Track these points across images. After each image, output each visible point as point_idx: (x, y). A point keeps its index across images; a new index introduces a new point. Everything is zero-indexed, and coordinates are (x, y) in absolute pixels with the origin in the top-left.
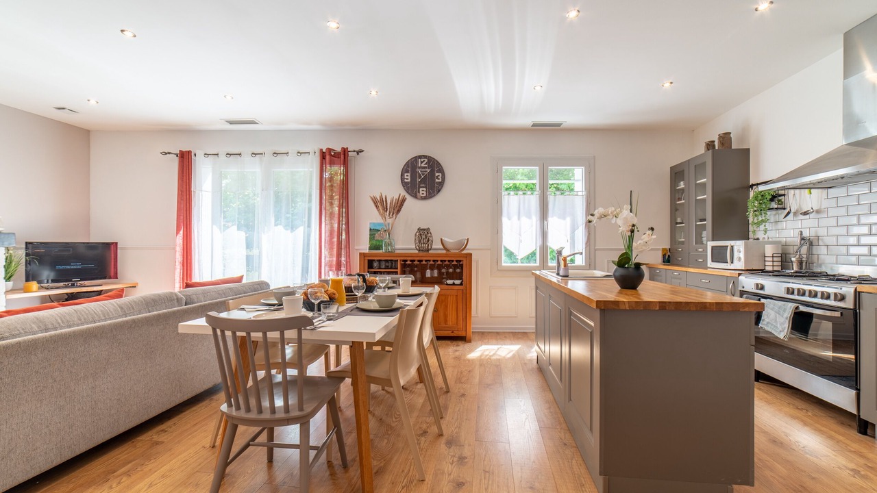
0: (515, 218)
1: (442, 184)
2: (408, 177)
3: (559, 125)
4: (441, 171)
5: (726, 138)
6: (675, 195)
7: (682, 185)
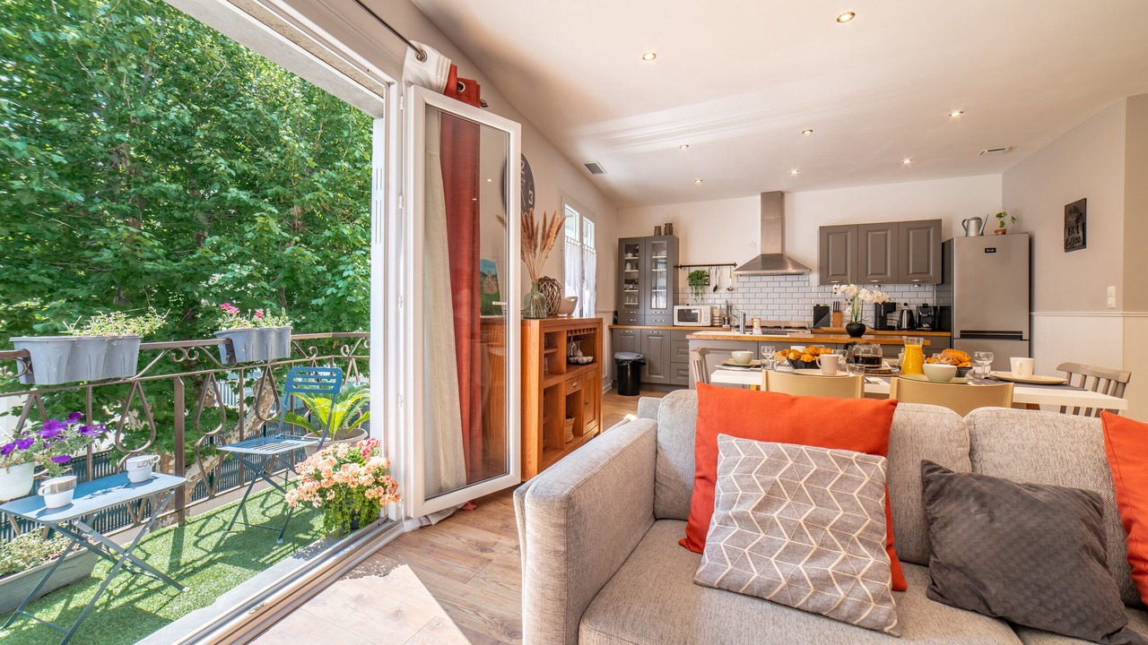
4: (532, 188)
5: (669, 227)
6: (621, 263)
7: (630, 256)
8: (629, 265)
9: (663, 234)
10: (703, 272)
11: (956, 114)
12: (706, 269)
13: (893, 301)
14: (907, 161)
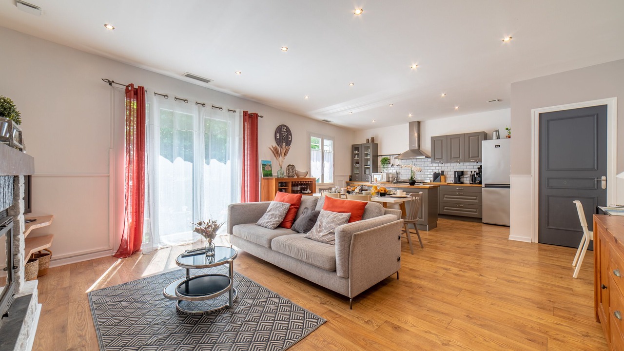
0: (315, 161)
1: (291, 141)
2: (278, 135)
3: (328, 122)
4: (291, 135)
5: (373, 139)
6: (353, 155)
7: (356, 152)
8: (356, 156)
9: (370, 142)
10: (387, 158)
11: (443, 95)
12: (388, 157)
13: (462, 170)
14: (457, 108)
